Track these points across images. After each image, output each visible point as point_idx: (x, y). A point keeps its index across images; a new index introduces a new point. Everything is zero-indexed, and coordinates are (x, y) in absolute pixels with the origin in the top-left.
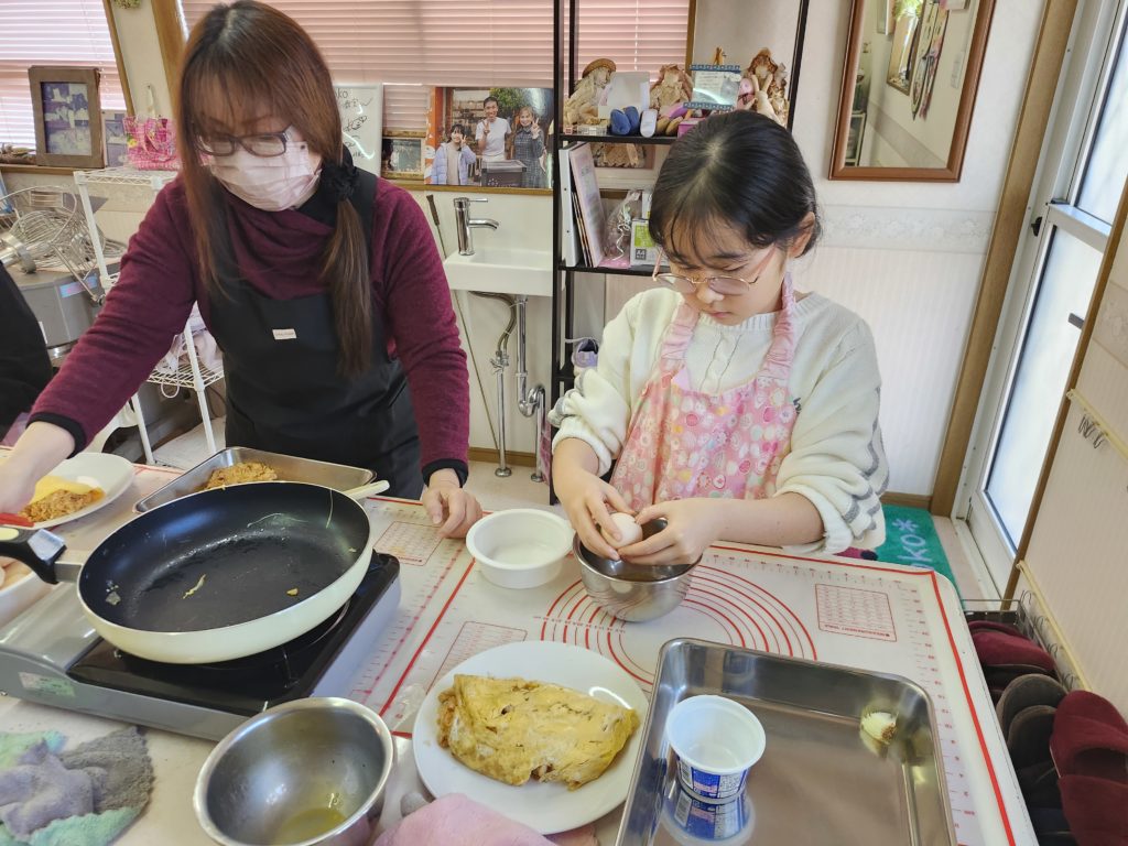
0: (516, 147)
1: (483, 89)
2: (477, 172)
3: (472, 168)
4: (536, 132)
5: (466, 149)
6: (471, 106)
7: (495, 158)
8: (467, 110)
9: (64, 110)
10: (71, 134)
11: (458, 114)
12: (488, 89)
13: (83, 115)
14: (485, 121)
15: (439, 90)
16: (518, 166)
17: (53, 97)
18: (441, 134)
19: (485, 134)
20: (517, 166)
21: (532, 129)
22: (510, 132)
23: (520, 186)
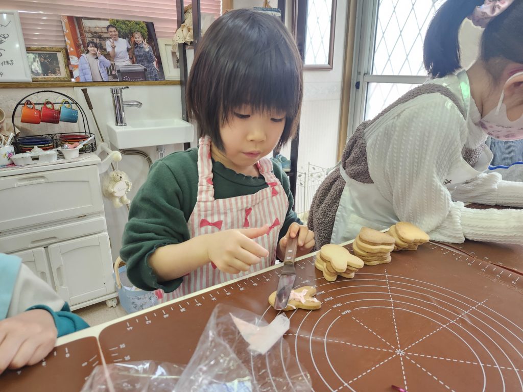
0: (136, 57)
1: (104, 19)
2: (114, 73)
3: (110, 70)
4: (147, 48)
5: (102, 58)
6: (98, 30)
7: (124, 63)
8: (96, 33)
11: (89, 35)
12: (108, 20)
14: (111, 40)
15: (70, 19)
16: (141, 68)
18: (81, 48)
19: (114, 47)
20: (139, 68)
21: (144, 45)
22: (130, 47)
23: (146, 80)
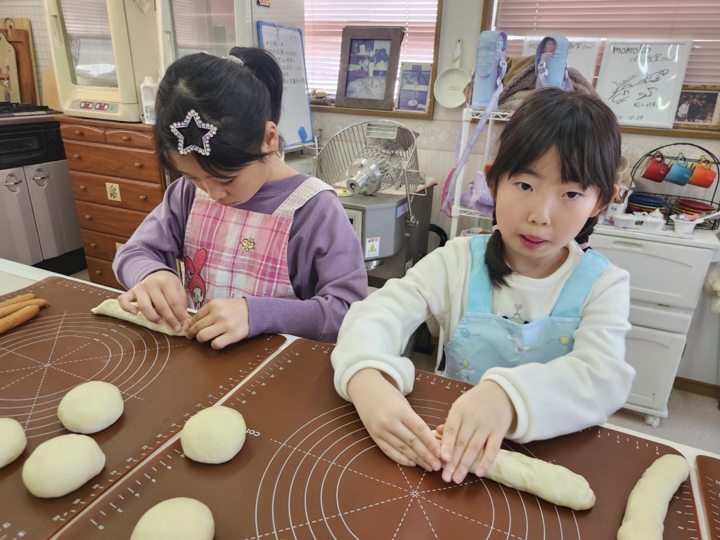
9: (366, 62)
10: (370, 82)
13: (382, 66)
17: (359, 52)
